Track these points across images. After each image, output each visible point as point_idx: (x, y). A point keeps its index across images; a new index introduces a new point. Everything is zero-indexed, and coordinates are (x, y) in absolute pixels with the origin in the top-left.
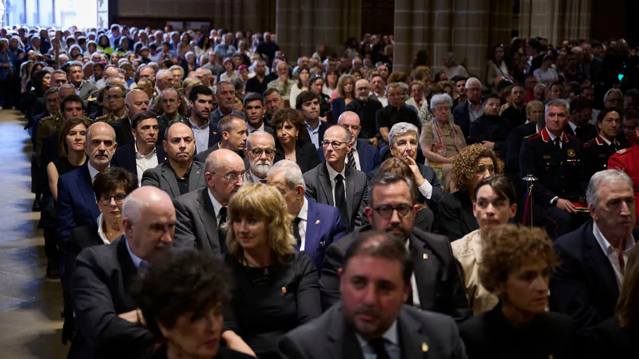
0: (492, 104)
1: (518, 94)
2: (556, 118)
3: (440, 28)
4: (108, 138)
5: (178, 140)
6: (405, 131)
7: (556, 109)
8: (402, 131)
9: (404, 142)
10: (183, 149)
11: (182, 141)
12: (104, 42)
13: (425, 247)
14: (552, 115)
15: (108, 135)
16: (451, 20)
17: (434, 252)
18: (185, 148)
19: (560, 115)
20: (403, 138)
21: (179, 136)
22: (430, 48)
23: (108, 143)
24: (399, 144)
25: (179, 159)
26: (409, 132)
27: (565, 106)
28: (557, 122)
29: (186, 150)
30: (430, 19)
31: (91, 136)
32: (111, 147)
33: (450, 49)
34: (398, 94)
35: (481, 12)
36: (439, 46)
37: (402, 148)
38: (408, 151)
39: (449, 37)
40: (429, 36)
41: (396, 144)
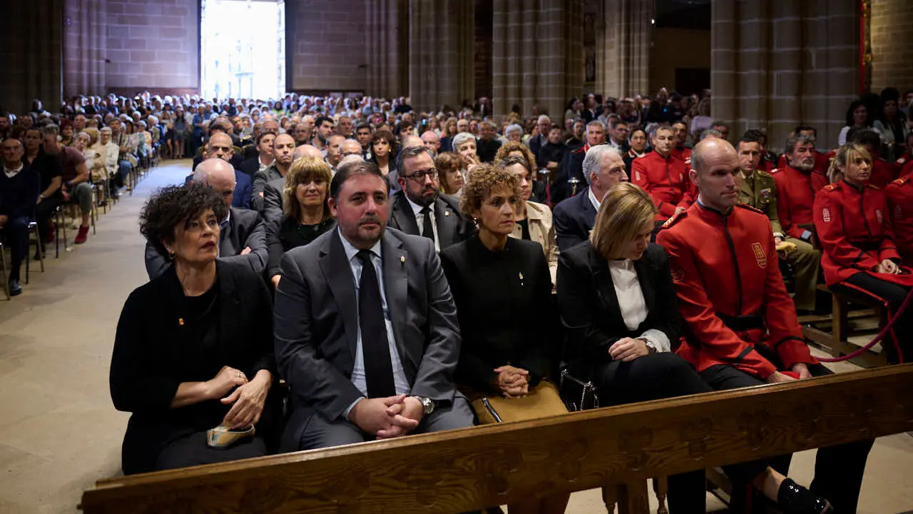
0: (554, 134)
1: (579, 128)
2: (594, 135)
3: (527, 87)
4: (225, 145)
5: (282, 146)
6: (466, 139)
7: (595, 129)
8: (463, 139)
9: (466, 148)
10: (285, 153)
11: (285, 147)
12: (278, 106)
13: (447, 207)
14: (591, 132)
15: (225, 143)
16: (535, 80)
17: (455, 211)
18: (287, 152)
19: (598, 132)
20: (465, 145)
21: (282, 143)
22: (521, 101)
23: (225, 149)
24: (462, 150)
25: (283, 162)
26: (469, 139)
27: (601, 125)
28: (595, 138)
29: (288, 154)
30: (520, 80)
31: (211, 144)
32: (228, 153)
33: (536, 102)
34: (487, 129)
35: (557, 73)
36: (527, 100)
37: (465, 153)
38: (470, 155)
39: (535, 93)
40: (520, 93)
41: (459, 151)
